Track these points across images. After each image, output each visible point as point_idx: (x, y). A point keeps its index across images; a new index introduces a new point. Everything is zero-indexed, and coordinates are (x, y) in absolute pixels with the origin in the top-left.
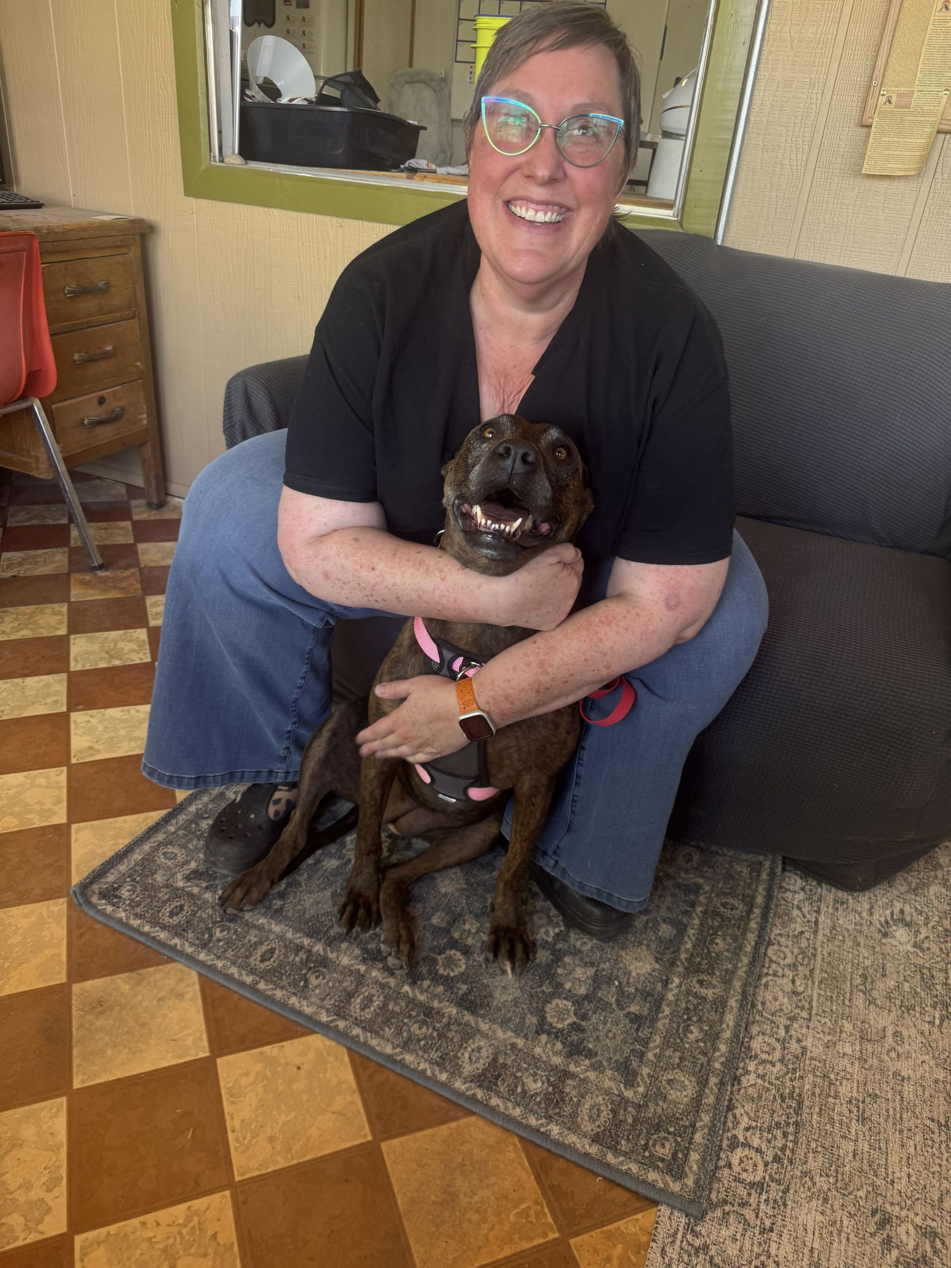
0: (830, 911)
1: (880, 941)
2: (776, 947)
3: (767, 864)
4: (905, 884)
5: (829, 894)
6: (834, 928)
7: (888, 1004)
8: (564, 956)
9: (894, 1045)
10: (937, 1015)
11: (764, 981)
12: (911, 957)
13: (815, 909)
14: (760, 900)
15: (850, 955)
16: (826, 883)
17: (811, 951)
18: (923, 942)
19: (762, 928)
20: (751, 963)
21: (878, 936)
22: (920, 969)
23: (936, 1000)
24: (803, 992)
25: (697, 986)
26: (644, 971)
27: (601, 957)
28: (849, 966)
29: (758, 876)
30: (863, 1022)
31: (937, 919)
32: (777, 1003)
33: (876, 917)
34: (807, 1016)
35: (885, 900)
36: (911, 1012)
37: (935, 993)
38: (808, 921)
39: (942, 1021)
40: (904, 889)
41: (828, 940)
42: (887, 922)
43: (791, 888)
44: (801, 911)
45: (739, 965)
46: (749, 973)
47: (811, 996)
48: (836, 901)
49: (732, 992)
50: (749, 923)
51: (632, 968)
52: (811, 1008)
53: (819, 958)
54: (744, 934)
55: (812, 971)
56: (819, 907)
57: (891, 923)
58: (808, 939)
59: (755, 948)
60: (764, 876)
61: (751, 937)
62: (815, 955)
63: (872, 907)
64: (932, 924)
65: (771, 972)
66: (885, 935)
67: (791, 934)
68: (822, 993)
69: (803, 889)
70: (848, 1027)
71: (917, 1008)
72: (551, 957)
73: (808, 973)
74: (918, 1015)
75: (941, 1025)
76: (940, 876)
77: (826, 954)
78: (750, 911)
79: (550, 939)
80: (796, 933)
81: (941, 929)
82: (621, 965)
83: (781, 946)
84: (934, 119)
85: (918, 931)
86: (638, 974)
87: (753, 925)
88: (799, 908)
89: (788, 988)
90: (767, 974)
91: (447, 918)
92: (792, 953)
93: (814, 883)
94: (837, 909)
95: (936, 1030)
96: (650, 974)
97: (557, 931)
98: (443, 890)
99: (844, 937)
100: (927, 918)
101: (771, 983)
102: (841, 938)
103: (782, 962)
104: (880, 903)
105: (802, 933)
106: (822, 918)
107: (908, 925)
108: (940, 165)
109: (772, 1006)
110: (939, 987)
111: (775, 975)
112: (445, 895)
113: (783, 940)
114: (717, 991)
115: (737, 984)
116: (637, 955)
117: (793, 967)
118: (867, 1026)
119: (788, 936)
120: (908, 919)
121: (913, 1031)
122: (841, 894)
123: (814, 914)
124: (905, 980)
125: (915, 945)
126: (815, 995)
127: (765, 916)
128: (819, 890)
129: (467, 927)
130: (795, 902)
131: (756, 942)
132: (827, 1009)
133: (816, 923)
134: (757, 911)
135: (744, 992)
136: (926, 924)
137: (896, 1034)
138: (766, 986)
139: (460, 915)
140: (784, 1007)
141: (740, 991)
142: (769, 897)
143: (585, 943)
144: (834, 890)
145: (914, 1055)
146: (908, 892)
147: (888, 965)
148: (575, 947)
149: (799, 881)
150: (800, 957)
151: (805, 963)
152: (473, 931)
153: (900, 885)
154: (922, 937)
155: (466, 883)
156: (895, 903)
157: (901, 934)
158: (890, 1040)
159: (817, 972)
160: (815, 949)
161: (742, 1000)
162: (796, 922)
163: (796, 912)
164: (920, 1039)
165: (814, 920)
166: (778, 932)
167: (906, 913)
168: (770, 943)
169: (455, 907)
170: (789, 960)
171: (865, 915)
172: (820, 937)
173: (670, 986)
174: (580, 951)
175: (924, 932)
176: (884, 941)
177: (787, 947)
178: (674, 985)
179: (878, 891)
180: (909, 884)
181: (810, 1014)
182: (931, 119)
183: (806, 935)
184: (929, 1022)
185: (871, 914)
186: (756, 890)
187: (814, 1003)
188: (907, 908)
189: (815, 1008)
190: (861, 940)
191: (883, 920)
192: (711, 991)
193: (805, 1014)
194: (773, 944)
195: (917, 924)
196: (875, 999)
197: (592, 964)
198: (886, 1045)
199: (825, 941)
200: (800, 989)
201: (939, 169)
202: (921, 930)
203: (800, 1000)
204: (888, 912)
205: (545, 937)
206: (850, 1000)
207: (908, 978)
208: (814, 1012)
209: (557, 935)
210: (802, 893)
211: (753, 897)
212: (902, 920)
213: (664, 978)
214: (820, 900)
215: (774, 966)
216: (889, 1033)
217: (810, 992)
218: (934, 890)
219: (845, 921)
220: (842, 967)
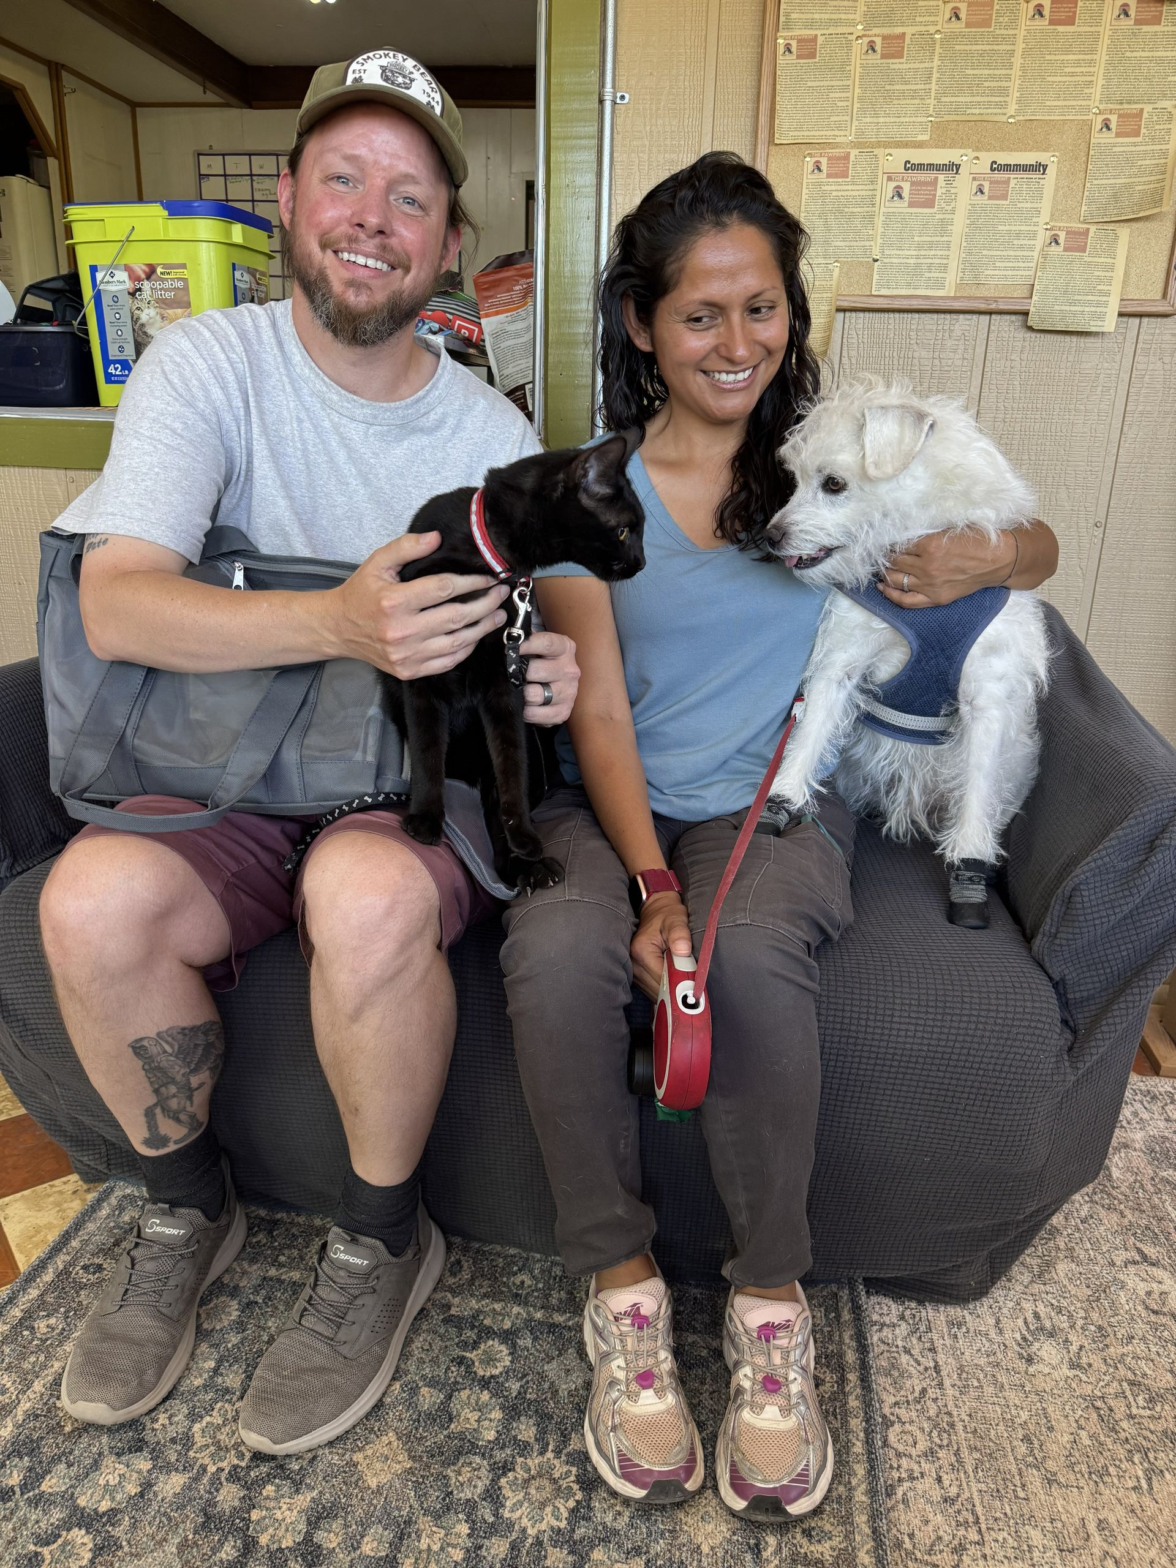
0: (948, 1342)
1: (1026, 1373)
2: (897, 1427)
3: (845, 1294)
4: (1025, 1271)
5: (938, 1316)
6: (961, 1369)
7: (1072, 1477)
8: (592, 1548)
9: (1105, 1546)
10: (1140, 1473)
11: (900, 1492)
12: (1074, 1385)
13: (927, 1345)
14: (851, 1357)
15: (998, 1408)
16: (930, 1302)
17: (946, 1418)
18: (1079, 1358)
19: (867, 1404)
20: (869, 1472)
21: (1022, 1365)
22: (1091, 1402)
23: (1128, 1447)
24: (958, 1495)
25: (804, 1541)
26: (719, 1538)
27: (649, 1534)
28: (1001, 1427)
29: (838, 1317)
30: (1052, 1521)
31: (1082, 1314)
32: (930, 1528)
33: (1008, 1334)
34: (977, 1538)
35: (1011, 1304)
36: (1106, 1479)
37: (1123, 1435)
38: (926, 1369)
39: (1149, 1480)
40: (1026, 1278)
41: (961, 1393)
42: (1024, 1339)
43: (887, 1320)
44: (911, 1355)
45: (854, 1482)
46: (872, 1492)
47: (970, 1499)
48: (951, 1324)
49: (858, 1538)
50: (846, 1403)
51: (700, 1539)
52: (977, 1522)
53: (959, 1426)
54: (845, 1423)
55: (957, 1453)
56: (932, 1341)
57: (1030, 1338)
58: (935, 1400)
59: (867, 1442)
60: (846, 1316)
61: (856, 1424)
62: (952, 1425)
63: (998, 1321)
64: (1080, 1322)
65: (904, 1475)
66: (1030, 1360)
67: (910, 1398)
68: (983, 1487)
69: (902, 1317)
70: (1036, 1537)
71: (1111, 1470)
72: (570, 1559)
73: (954, 1459)
74: (1116, 1481)
75: (1150, 1485)
76: (1062, 1246)
77: (967, 1418)
78: (842, 1381)
79: (563, 1524)
80: (917, 1394)
81: (1093, 1328)
82: (683, 1539)
83: (904, 1423)
84: (829, 295)
85: (1066, 1341)
86: (712, 1548)
87: (853, 1403)
88: (907, 1351)
89: (936, 1494)
90: (900, 1480)
91: (388, 1535)
92: (922, 1430)
93: (913, 1305)
94: (956, 1336)
95: (1147, 1501)
96: (729, 1541)
97: (571, 1504)
98: (373, 1483)
99: (978, 1380)
100: (1070, 1316)
101: (910, 1494)
102: (976, 1384)
103: (914, 1453)
104: (1005, 1311)
105: (924, 1391)
106: (941, 1358)
107: (1051, 1335)
108: (845, 348)
109: (925, 1536)
110: (1125, 1424)
111: (912, 1478)
112: (379, 1491)
113: (902, 1412)
114: (835, 1542)
115: (861, 1520)
116: (702, 1511)
117: (930, 1454)
118: (1059, 1525)
119: (908, 1402)
120: (1048, 1324)
121: (1120, 1511)
122: (955, 1312)
123: (930, 1355)
124: (1080, 1428)
125: (1073, 1366)
126: (976, 1495)
127: (865, 1381)
128: (924, 1314)
129: (423, 1545)
130: (900, 1343)
131: (867, 1432)
132: (998, 1515)
133: (937, 1368)
134: (852, 1377)
135: (875, 1531)
136: (1072, 1327)
137: (1102, 1525)
138: (906, 1501)
139: (408, 1522)
140: (941, 1533)
141: (868, 1531)
142: (863, 1348)
143: (619, 1514)
144: (942, 1309)
145: (1136, 1555)
146: (1032, 1282)
147: (1050, 1410)
148: (605, 1526)
149: (893, 1306)
150: (935, 1434)
151: (945, 1442)
152: (436, 1548)
153: (1020, 1274)
154: (1074, 1348)
155: (410, 1457)
156: (1024, 1304)
157: (1048, 1351)
158: (1097, 1538)
159: (965, 1453)
160: (949, 1414)
161: (876, 1549)
162: (910, 1377)
163: (904, 1359)
164: (1134, 1523)
165: (932, 1364)
166: (893, 1400)
167: (1042, 1315)
168: (887, 1423)
169: (399, 1509)
170: (922, 1445)
171: (993, 1334)
172: (950, 1392)
173: (765, 1555)
174: (616, 1533)
175: (1076, 1340)
176: (1031, 1370)
177: (912, 1422)
178: (770, 1550)
179: (997, 1292)
180: (1030, 1270)
181: (980, 1532)
182: (825, 295)
183: (931, 1393)
184: (1134, 1488)
185: (1001, 1332)
186: (841, 1342)
187: (979, 1509)
188: (1041, 1309)
189: (982, 1519)
190: (1003, 1378)
191: (1018, 1336)
192: (827, 1545)
193: (973, 1536)
194: (892, 1424)
195: (1062, 1330)
196: (1055, 1474)
197: (637, 1551)
198: (1096, 1551)
199: (957, 1394)
200: (953, 1491)
201: (845, 353)
202: (1070, 1337)
203: (959, 1512)
204: (1020, 1322)
205: (555, 1523)
206: (1023, 1486)
207: (1082, 1422)
208: (983, 1526)
209: (572, 1511)
210: (904, 1325)
211: (841, 1355)
212: (1042, 1329)
213: (752, 1542)
214: (929, 1329)
215: (904, 1462)
216: (1092, 1527)
217: (967, 1495)
218: (1063, 1268)
219: (971, 1352)
220: (993, 1432)
